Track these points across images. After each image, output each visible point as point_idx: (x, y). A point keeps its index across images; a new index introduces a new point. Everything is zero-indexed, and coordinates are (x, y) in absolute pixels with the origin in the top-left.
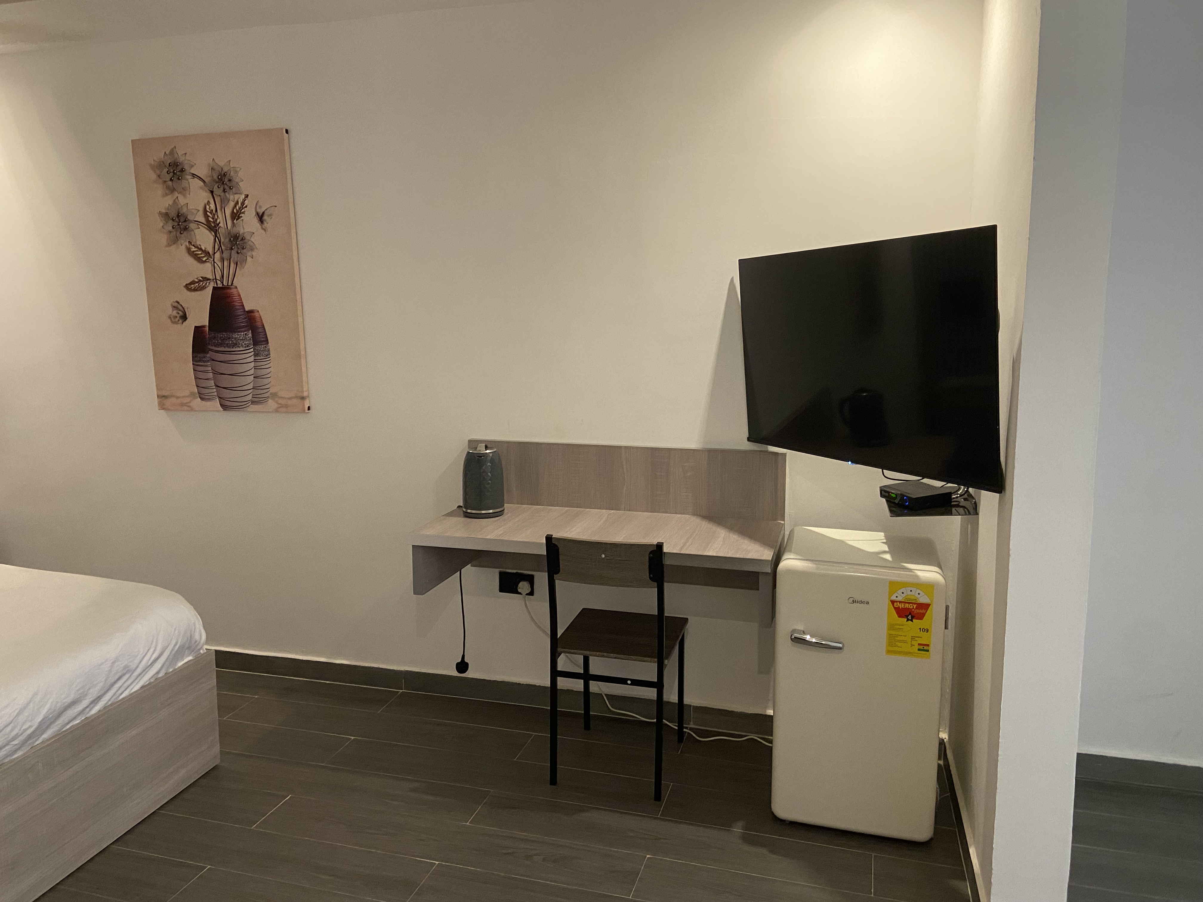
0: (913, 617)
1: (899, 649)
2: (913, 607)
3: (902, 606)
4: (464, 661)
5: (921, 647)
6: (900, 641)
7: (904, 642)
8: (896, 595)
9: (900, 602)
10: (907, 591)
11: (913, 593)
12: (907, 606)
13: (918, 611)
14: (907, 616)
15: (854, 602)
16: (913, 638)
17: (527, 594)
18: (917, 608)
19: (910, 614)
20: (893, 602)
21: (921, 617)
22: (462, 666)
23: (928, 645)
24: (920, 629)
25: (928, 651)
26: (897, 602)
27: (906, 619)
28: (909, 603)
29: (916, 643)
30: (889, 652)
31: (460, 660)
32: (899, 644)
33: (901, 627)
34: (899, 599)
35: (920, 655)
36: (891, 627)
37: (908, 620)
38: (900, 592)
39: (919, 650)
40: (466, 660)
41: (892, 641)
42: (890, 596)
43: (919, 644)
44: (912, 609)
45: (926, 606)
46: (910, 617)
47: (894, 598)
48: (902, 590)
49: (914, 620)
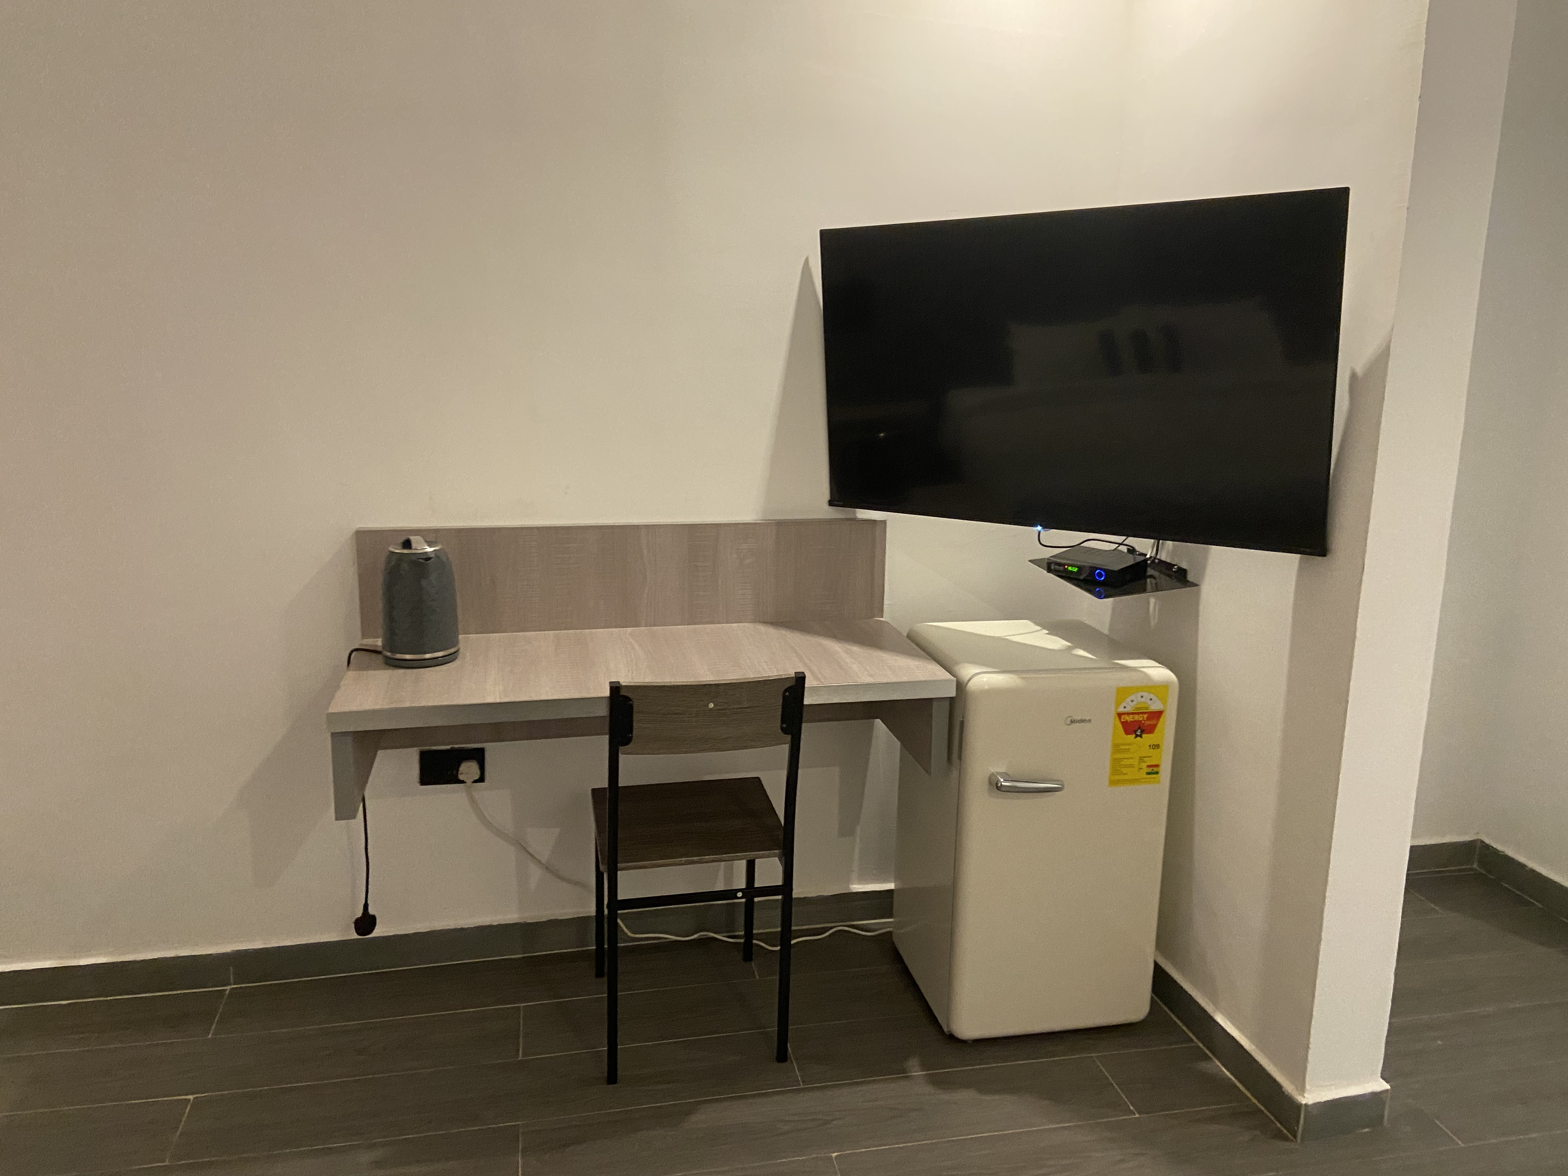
0: (1143, 732)
1: (1126, 777)
2: (1144, 717)
3: (1129, 718)
4: (368, 913)
5: (1150, 770)
6: (1126, 766)
7: (1131, 766)
8: (1124, 704)
9: (1128, 714)
10: (1137, 697)
11: (1143, 700)
12: (1137, 717)
13: (1149, 722)
14: (1135, 732)
15: (1072, 722)
16: (1141, 759)
17: (475, 781)
18: (1148, 719)
19: (1139, 728)
20: (1120, 715)
21: (1151, 729)
22: (366, 923)
23: (1157, 766)
24: (1150, 746)
25: (1157, 773)
26: (1124, 714)
27: (1134, 736)
28: (1138, 713)
29: (1144, 765)
30: (1113, 783)
31: (359, 913)
32: (1124, 770)
33: (1127, 747)
34: (1128, 710)
35: (1148, 780)
36: (1117, 748)
37: (1137, 736)
38: (1129, 700)
39: (1148, 773)
40: (371, 911)
41: (1117, 767)
42: (1117, 706)
43: (1149, 766)
44: (1142, 720)
45: (1158, 714)
46: (1138, 733)
47: (1121, 710)
48: (1133, 697)
49: (1144, 736)
